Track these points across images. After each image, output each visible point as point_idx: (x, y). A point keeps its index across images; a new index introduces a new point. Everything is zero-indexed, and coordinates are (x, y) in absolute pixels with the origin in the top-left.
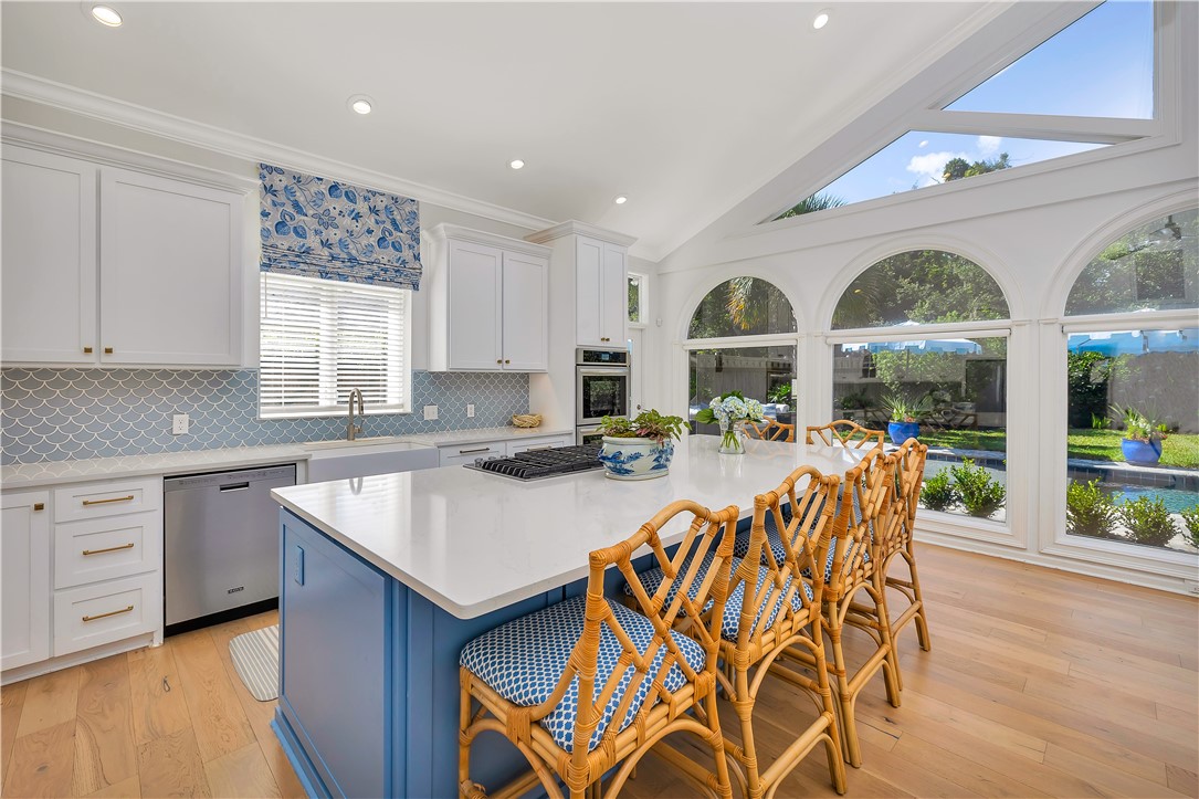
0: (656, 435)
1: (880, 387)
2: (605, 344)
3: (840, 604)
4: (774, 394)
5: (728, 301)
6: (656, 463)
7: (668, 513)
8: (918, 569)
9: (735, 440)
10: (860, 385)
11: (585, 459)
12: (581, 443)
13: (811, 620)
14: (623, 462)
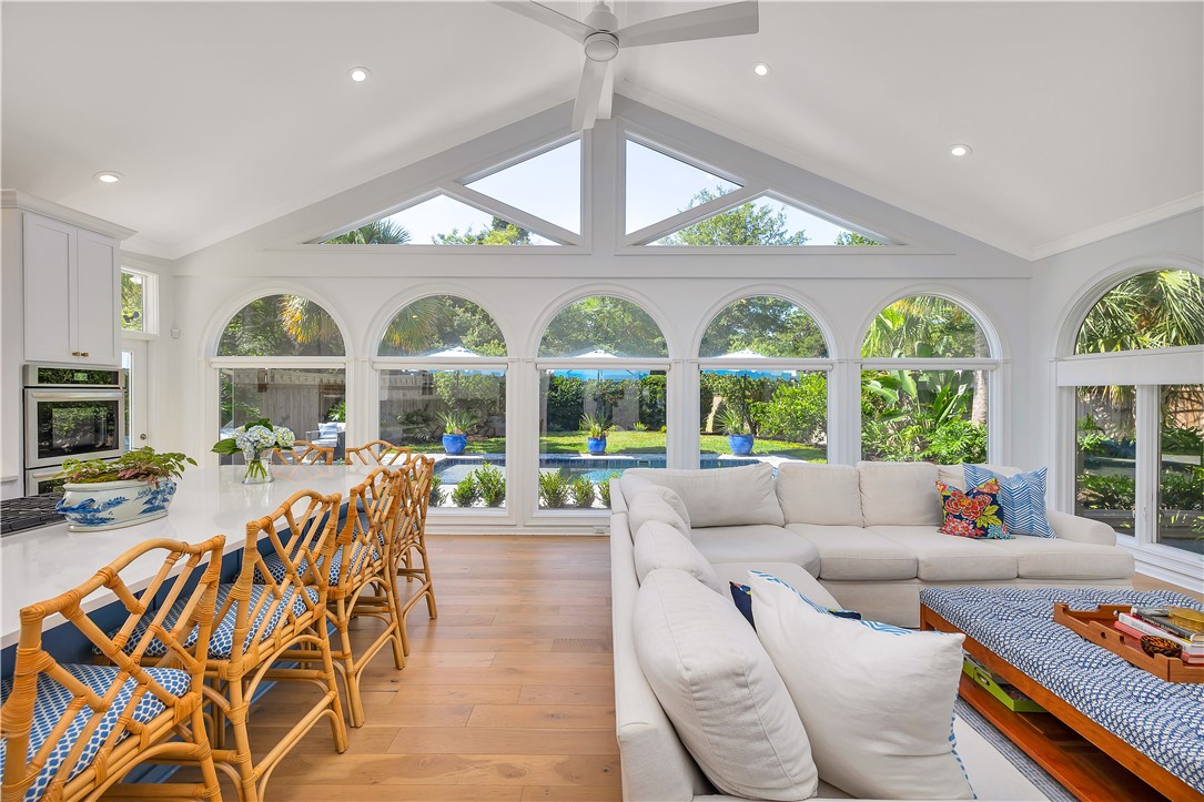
0: (147, 475)
1: (440, 404)
2: (82, 360)
3: (347, 602)
4: (336, 412)
5: (283, 309)
6: (148, 506)
7: (132, 554)
8: (429, 557)
9: (262, 469)
10: (423, 401)
11: (35, 513)
12: (34, 491)
13: (315, 619)
14: (98, 511)
